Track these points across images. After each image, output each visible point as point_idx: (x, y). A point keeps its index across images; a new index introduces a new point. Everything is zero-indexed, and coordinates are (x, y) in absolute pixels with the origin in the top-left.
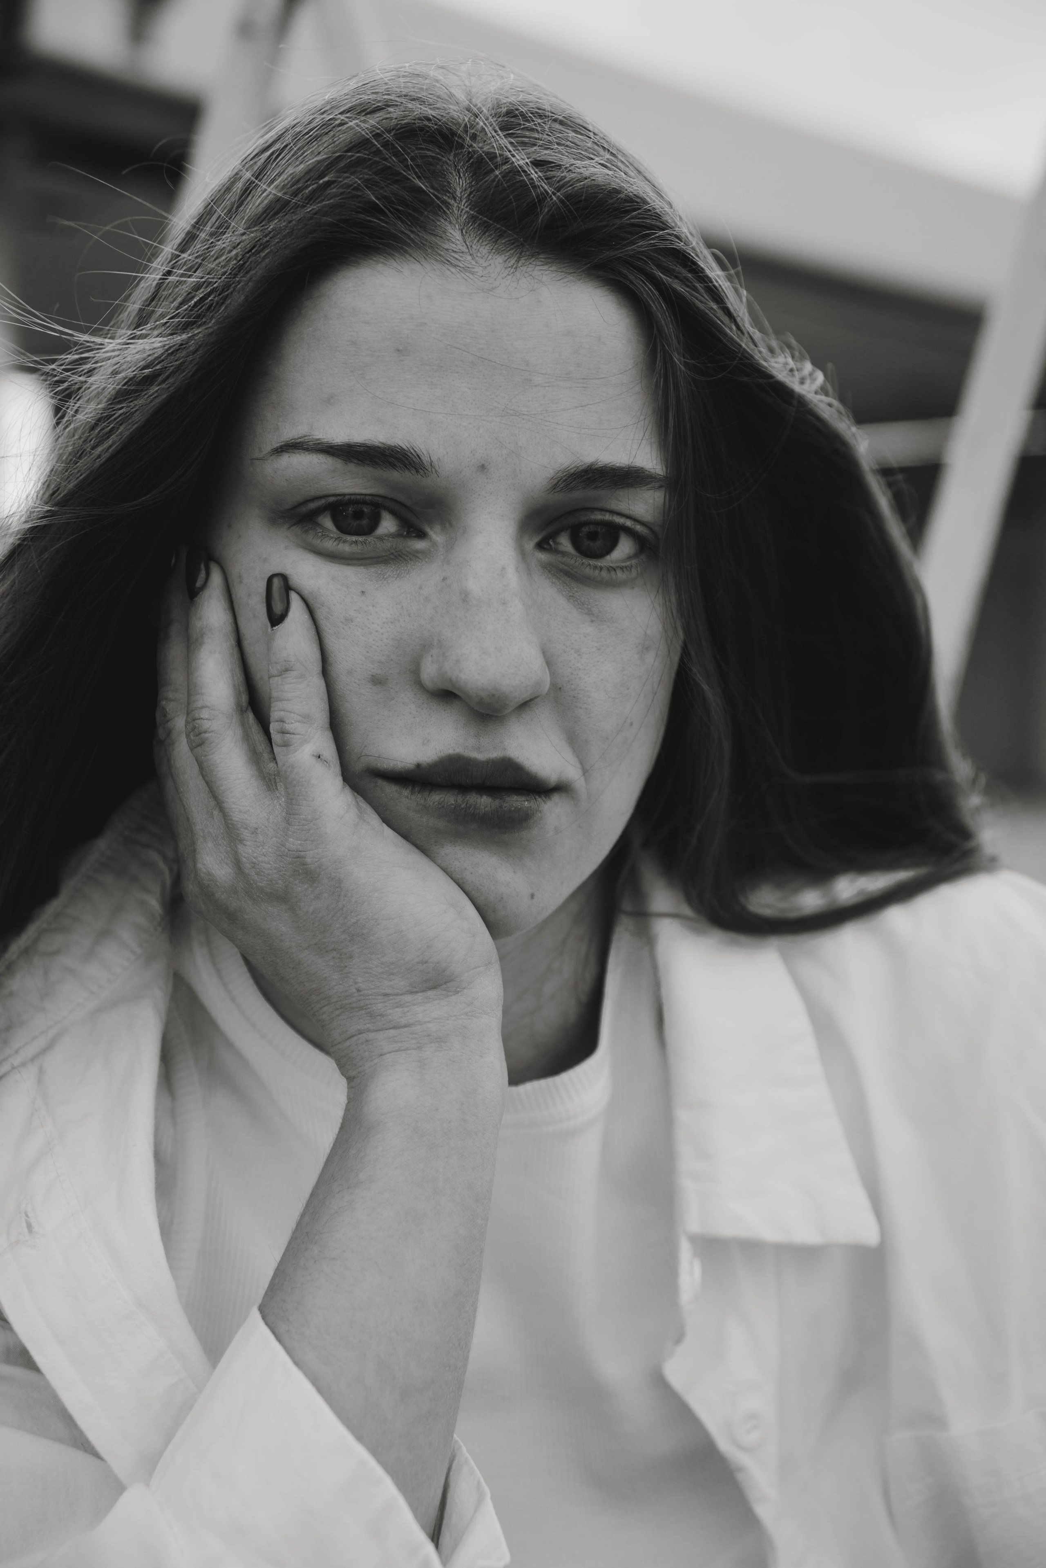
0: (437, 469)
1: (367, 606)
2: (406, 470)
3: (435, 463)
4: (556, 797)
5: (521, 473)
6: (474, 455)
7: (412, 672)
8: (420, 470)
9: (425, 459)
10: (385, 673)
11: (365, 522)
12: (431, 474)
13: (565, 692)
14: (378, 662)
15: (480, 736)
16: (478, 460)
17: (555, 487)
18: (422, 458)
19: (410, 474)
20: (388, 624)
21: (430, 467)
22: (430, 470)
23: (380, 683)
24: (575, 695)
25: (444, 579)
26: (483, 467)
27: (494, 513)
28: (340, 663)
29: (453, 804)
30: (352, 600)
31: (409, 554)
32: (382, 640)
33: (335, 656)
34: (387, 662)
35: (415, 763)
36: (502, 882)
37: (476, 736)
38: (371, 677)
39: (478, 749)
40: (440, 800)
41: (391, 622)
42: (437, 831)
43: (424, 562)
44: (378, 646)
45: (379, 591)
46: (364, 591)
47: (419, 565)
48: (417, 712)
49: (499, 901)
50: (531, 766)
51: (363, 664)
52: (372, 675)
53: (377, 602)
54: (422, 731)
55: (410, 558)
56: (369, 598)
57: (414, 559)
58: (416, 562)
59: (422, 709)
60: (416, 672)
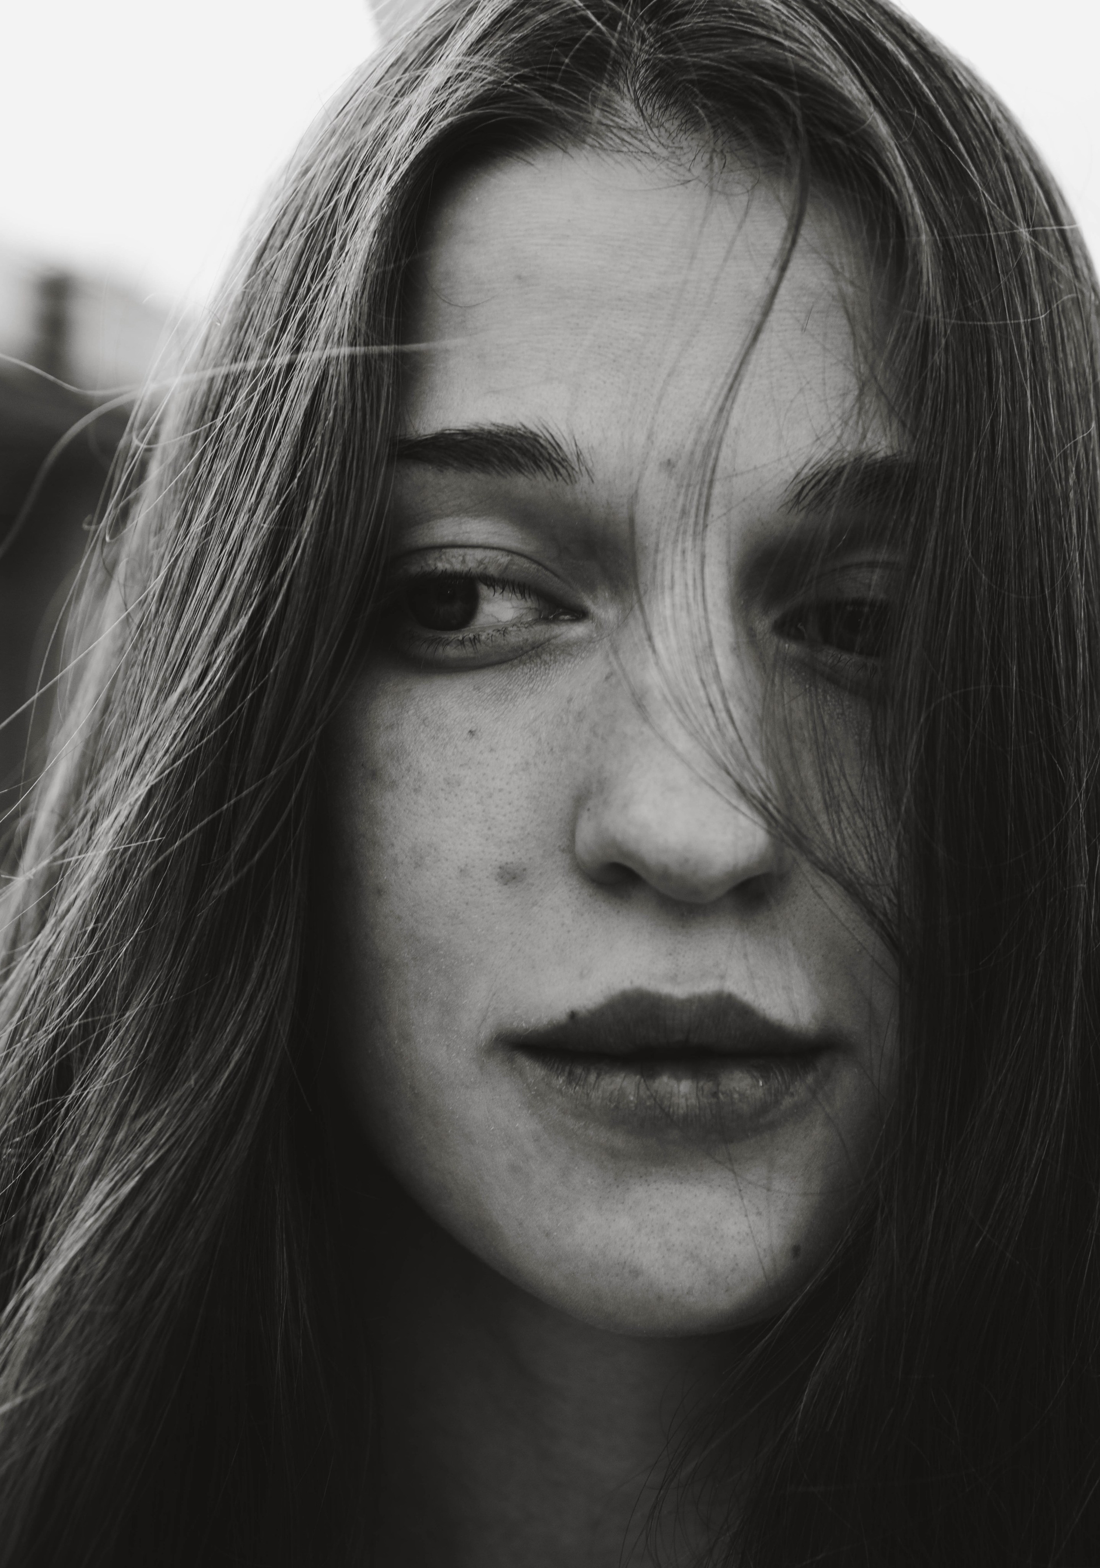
0: (590, 465)
1: (481, 752)
2: (537, 472)
3: (586, 454)
5: (737, 476)
6: (654, 440)
7: (563, 851)
8: (561, 471)
9: (568, 449)
10: (521, 859)
12: (580, 476)
14: (508, 842)
15: (679, 954)
16: (660, 452)
17: (798, 497)
18: (564, 448)
19: (545, 479)
20: (517, 774)
21: (577, 463)
22: (577, 469)
23: (514, 878)
25: (608, 678)
26: (668, 465)
28: (447, 860)
29: (631, 1102)
30: (455, 750)
31: (554, 650)
32: (510, 804)
33: (435, 850)
34: (522, 839)
35: (568, 1011)
36: (733, 1237)
37: (670, 954)
38: (499, 870)
39: (673, 979)
40: (612, 1093)
41: (523, 770)
42: (614, 1154)
43: (578, 659)
44: (505, 815)
45: (499, 723)
46: (473, 730)
47: (570, 666)
48: (573, 921)
49: (733, 1270)
50: (770, 1008)
51: (483, 852)
52: (500, 868)
53: (497, 743)
54: (581, 953)
55: (555, 657)
56: (483, 740)
57: (561, 658)
58: (564, 662)
59: (582, 915)
60: (570, 848)
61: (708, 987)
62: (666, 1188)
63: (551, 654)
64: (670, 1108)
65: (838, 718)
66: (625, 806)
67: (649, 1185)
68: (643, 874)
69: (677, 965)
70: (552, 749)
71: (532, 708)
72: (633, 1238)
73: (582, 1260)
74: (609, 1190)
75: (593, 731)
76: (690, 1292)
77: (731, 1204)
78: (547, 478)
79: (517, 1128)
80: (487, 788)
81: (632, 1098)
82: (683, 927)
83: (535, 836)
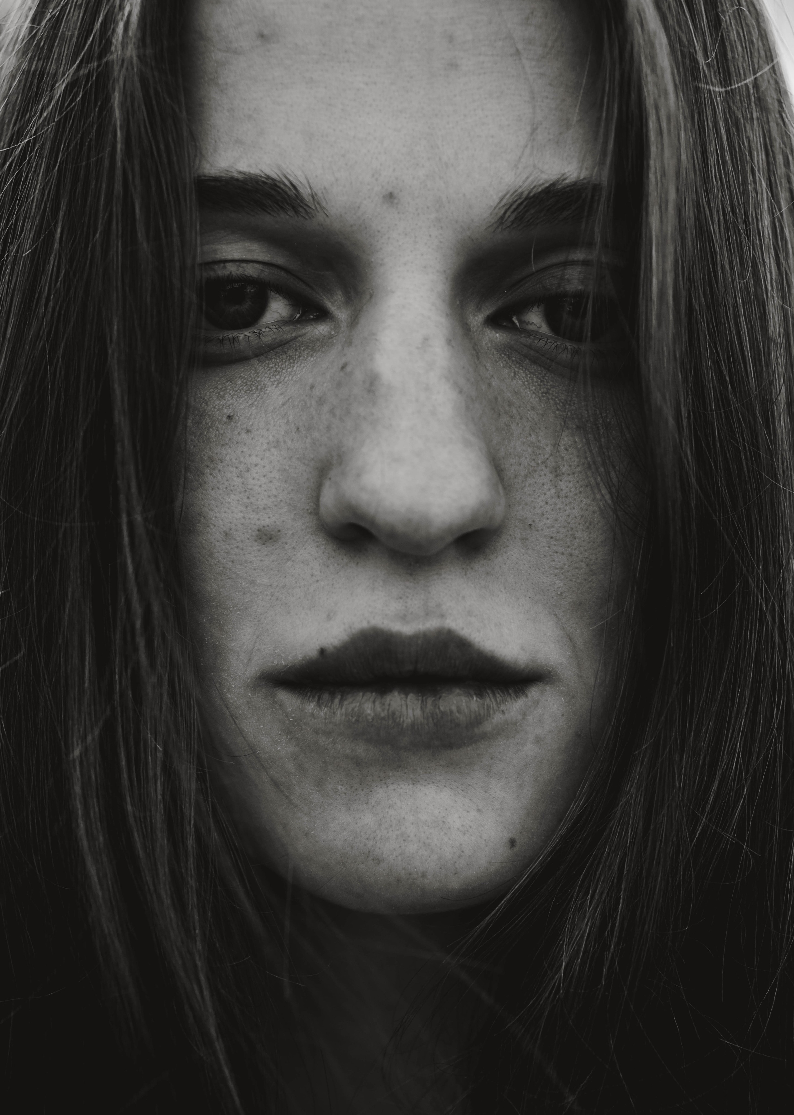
0: (324, 203)
1: (239, 433)
2: (280, 211)
3: (320, 195)
4: (534, 692)
5: (449, 202)
6: (377, 180)
7: (310, 513)
8: (301, 210)
9: (305, 192)
10: (275, 522)
11: (246, 306)
12: (316, 213)
13: (538, 531)
14: (264, 508)
15: (407, 597)
16: (383, 187)
17: (502, 218)
18: (301, 190)
19: (287, 216)
20: (269, 451)
21: (313, 203)
22: (313, 208)
23: (271, 539)
24: (554, 535)
25: (343, 368)
26: (390, 197)
27: (412, 263)
28: (215, 526)
29: (369, 715)
30: (217, 432)
31: (299, 346)
32: (264, 476)
33: (204, 518)
34: (276, 506)
35: (318, 648)
36: (458, 829)
37: (401, 598)
38: (257, 532)
39: (403, 618)
40: (353, 710)
41: (275, 447)
42: (358, 763)
43: (320, 353)
44: (260, 486)
45: (253, 408)
46: (232, 414)
47: (312, 359)
48: (321, 572)
49: (460, 857)
50: (484, 641)
51: (244, 517)
52: (259, 530)
53: (252, 425)
54: (327, 599)
55: (300, 353)
56: (240, 423)
57: (306, 352)
58: (308, 357)
59: (328, 567)
60: (316, 510)
61: (431, 624)
62: (401, 788)
63: (296, 350)
64: (400, 718)
65: (543, 396)
66: (358, 475)
67: (387, 787)
68: (374, 531)
69: (406, 607)
70: (298, 429)
71: (281, 394)
72: (375, 832)
73: (335, 852)
74: (355, 793)
75: (332, 412)
76: (424, 875)
77: (456, 801)
78: (289, 215)
79: (279, 751)
80: (245, 464)
81: (369, 712)
82: (411, 575)
83: (286, 502)
